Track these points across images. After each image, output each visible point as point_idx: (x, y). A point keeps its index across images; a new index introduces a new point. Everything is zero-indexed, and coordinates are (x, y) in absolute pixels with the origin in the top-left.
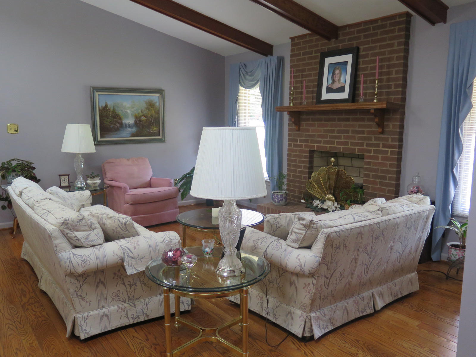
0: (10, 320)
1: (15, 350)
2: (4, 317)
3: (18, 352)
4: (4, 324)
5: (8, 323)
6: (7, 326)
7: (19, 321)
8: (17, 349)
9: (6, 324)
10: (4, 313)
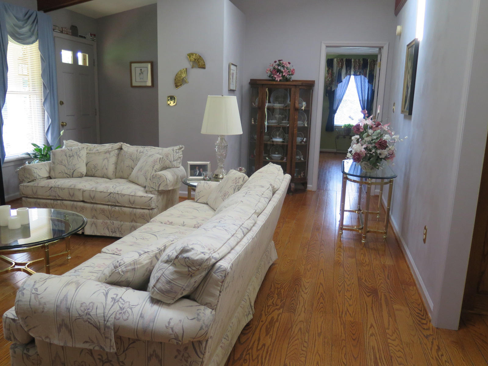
0: (301, 296)
1: (310, 271)
2: (305, 301)
3: (309, 269)
4: (308, 294)
5: (304, 293)
6: (306, 291)
7: (295, 291)
8: (309, 271)
9: (306, 293)
10: (303, 306)
